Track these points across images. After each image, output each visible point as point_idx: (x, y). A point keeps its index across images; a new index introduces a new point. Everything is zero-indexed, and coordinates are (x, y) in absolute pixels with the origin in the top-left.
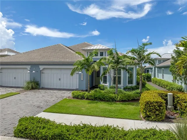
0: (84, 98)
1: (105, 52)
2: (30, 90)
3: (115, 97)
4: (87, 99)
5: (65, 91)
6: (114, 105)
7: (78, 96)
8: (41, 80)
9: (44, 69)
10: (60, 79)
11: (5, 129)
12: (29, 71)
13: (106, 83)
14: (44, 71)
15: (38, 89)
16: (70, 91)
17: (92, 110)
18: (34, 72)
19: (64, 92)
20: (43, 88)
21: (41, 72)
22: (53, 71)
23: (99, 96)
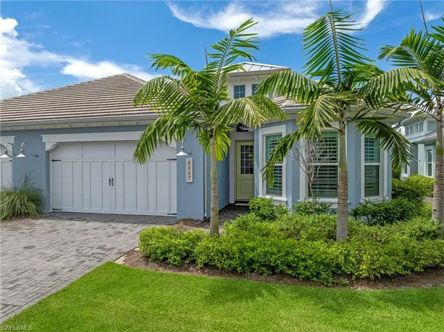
0: (194, 262)
4: (208, 266)
5: (126, 225)
7: (164, 253)
9: (59, 146)
10: (111, 181)
13: (281, 194)
16: (144, 223)
18: (21, 155)
19: (120, 226)
20: (57, 214)
21: (49, 158)
22: (90, 153)
23: (266, 253)
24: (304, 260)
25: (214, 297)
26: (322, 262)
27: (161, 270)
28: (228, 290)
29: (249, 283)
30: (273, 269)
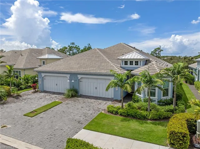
0: (118, 114)
1: (140, 62)
2: (70, 98)
3: (147, 115)
4: (121, 115)
5: (101, 101)
6: (145, 125)
7: (112, 111)
8: (79, 88)
9: (82, 78)
10: (96, 88)
11: (58, 146)
12: (69, 80)
14: (82, 80)
15: (77, 97)
17: (124, 129)
18: (73, 81)
20: (81, 96)
22: (90, 80)
23: (132, 113)
24: (139, 115)
25: (122, 121)
26: (142, 116)
27: (112, 114)
28: (124, 119)
29: (128, 119)
30: (133, 116)
